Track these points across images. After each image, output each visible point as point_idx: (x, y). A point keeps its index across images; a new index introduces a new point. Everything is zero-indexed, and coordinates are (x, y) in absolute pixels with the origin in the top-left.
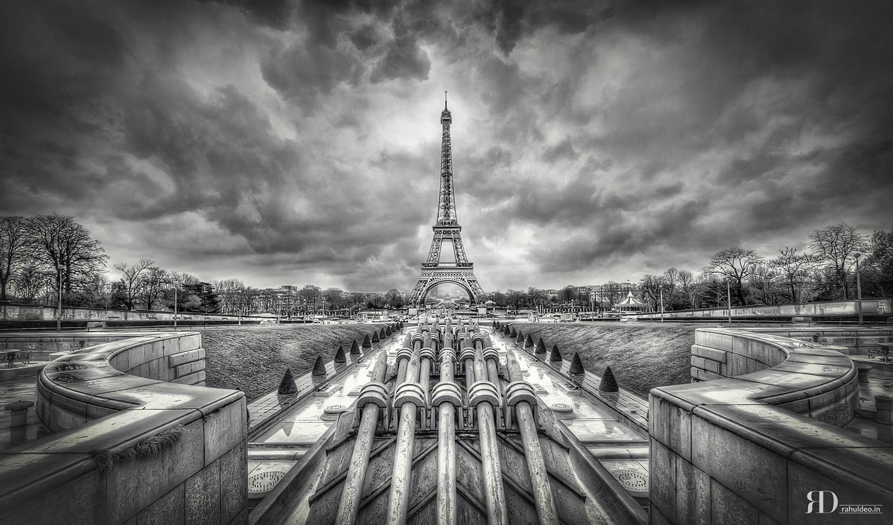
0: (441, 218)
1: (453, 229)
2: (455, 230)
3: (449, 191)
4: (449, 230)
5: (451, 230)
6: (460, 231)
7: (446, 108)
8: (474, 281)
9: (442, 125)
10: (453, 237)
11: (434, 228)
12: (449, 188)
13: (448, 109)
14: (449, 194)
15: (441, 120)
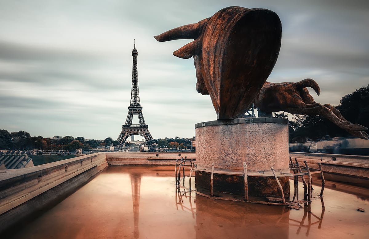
0: (132, 103)
1: (138, 108)
2: (139, 108)
3: (136, 90)
4: (136, 108)
5: (137, 109)
6: (142, 109)
7: (135, 48)
8: (148, 134)
9: (132, 56)
10: (138, 112)
11: (129, 108)
12: (137, 88)
13: (136, 48)
14: (136, 91)
15: (132, 54)
